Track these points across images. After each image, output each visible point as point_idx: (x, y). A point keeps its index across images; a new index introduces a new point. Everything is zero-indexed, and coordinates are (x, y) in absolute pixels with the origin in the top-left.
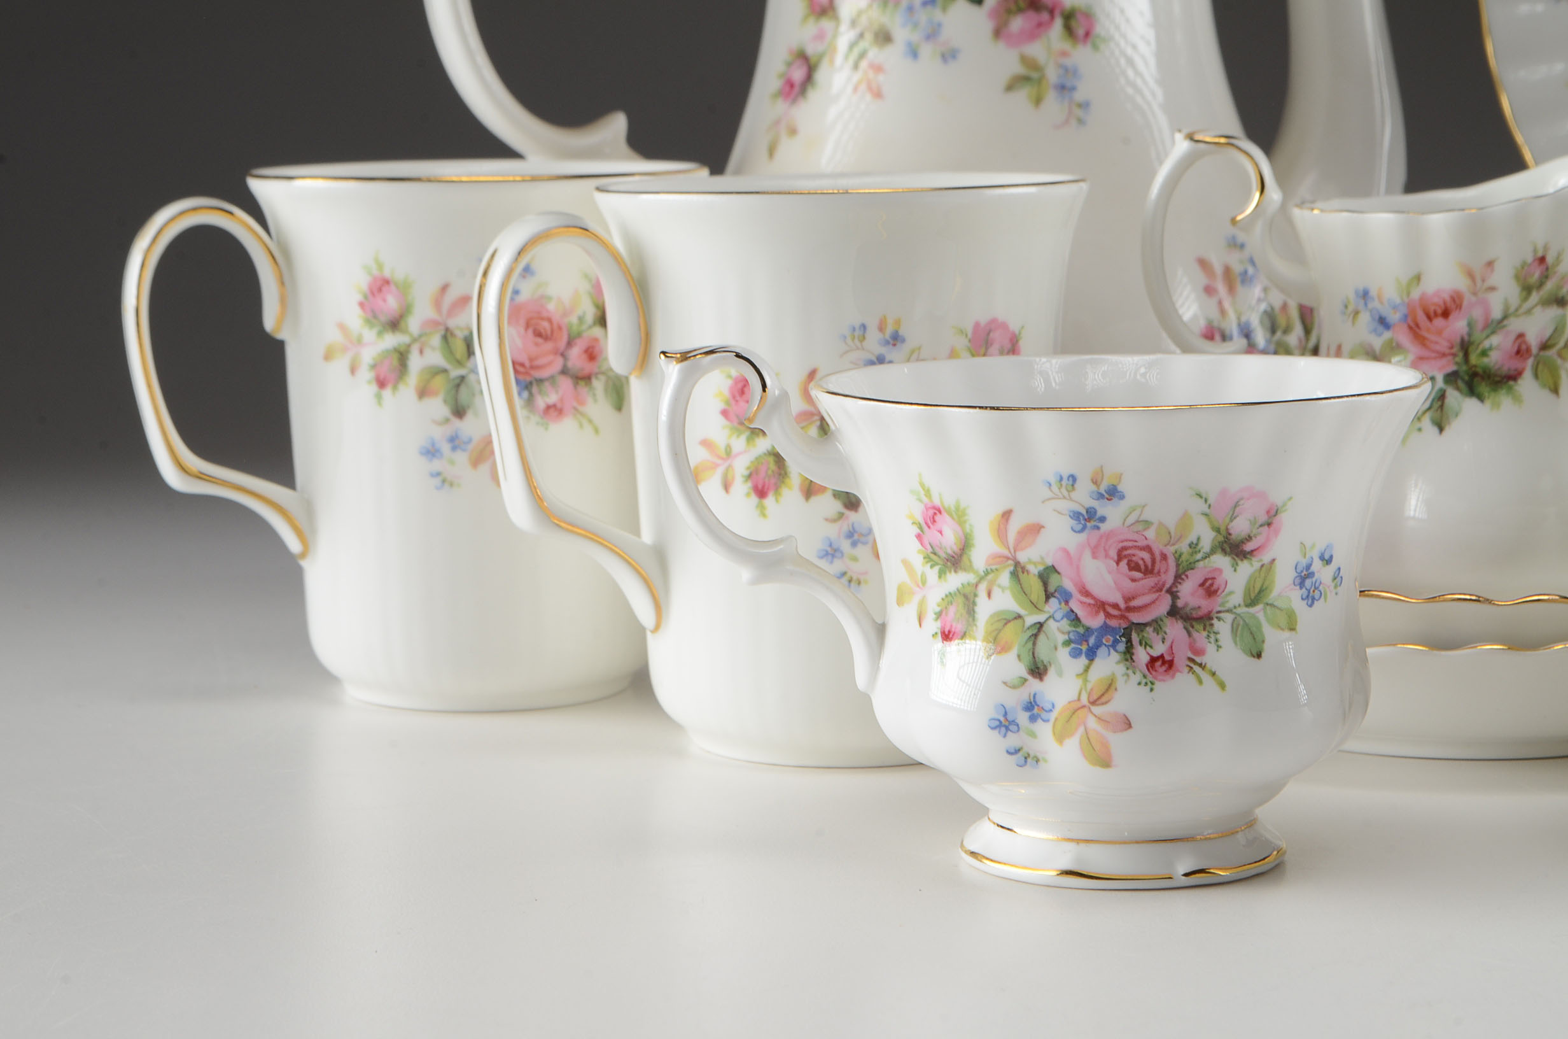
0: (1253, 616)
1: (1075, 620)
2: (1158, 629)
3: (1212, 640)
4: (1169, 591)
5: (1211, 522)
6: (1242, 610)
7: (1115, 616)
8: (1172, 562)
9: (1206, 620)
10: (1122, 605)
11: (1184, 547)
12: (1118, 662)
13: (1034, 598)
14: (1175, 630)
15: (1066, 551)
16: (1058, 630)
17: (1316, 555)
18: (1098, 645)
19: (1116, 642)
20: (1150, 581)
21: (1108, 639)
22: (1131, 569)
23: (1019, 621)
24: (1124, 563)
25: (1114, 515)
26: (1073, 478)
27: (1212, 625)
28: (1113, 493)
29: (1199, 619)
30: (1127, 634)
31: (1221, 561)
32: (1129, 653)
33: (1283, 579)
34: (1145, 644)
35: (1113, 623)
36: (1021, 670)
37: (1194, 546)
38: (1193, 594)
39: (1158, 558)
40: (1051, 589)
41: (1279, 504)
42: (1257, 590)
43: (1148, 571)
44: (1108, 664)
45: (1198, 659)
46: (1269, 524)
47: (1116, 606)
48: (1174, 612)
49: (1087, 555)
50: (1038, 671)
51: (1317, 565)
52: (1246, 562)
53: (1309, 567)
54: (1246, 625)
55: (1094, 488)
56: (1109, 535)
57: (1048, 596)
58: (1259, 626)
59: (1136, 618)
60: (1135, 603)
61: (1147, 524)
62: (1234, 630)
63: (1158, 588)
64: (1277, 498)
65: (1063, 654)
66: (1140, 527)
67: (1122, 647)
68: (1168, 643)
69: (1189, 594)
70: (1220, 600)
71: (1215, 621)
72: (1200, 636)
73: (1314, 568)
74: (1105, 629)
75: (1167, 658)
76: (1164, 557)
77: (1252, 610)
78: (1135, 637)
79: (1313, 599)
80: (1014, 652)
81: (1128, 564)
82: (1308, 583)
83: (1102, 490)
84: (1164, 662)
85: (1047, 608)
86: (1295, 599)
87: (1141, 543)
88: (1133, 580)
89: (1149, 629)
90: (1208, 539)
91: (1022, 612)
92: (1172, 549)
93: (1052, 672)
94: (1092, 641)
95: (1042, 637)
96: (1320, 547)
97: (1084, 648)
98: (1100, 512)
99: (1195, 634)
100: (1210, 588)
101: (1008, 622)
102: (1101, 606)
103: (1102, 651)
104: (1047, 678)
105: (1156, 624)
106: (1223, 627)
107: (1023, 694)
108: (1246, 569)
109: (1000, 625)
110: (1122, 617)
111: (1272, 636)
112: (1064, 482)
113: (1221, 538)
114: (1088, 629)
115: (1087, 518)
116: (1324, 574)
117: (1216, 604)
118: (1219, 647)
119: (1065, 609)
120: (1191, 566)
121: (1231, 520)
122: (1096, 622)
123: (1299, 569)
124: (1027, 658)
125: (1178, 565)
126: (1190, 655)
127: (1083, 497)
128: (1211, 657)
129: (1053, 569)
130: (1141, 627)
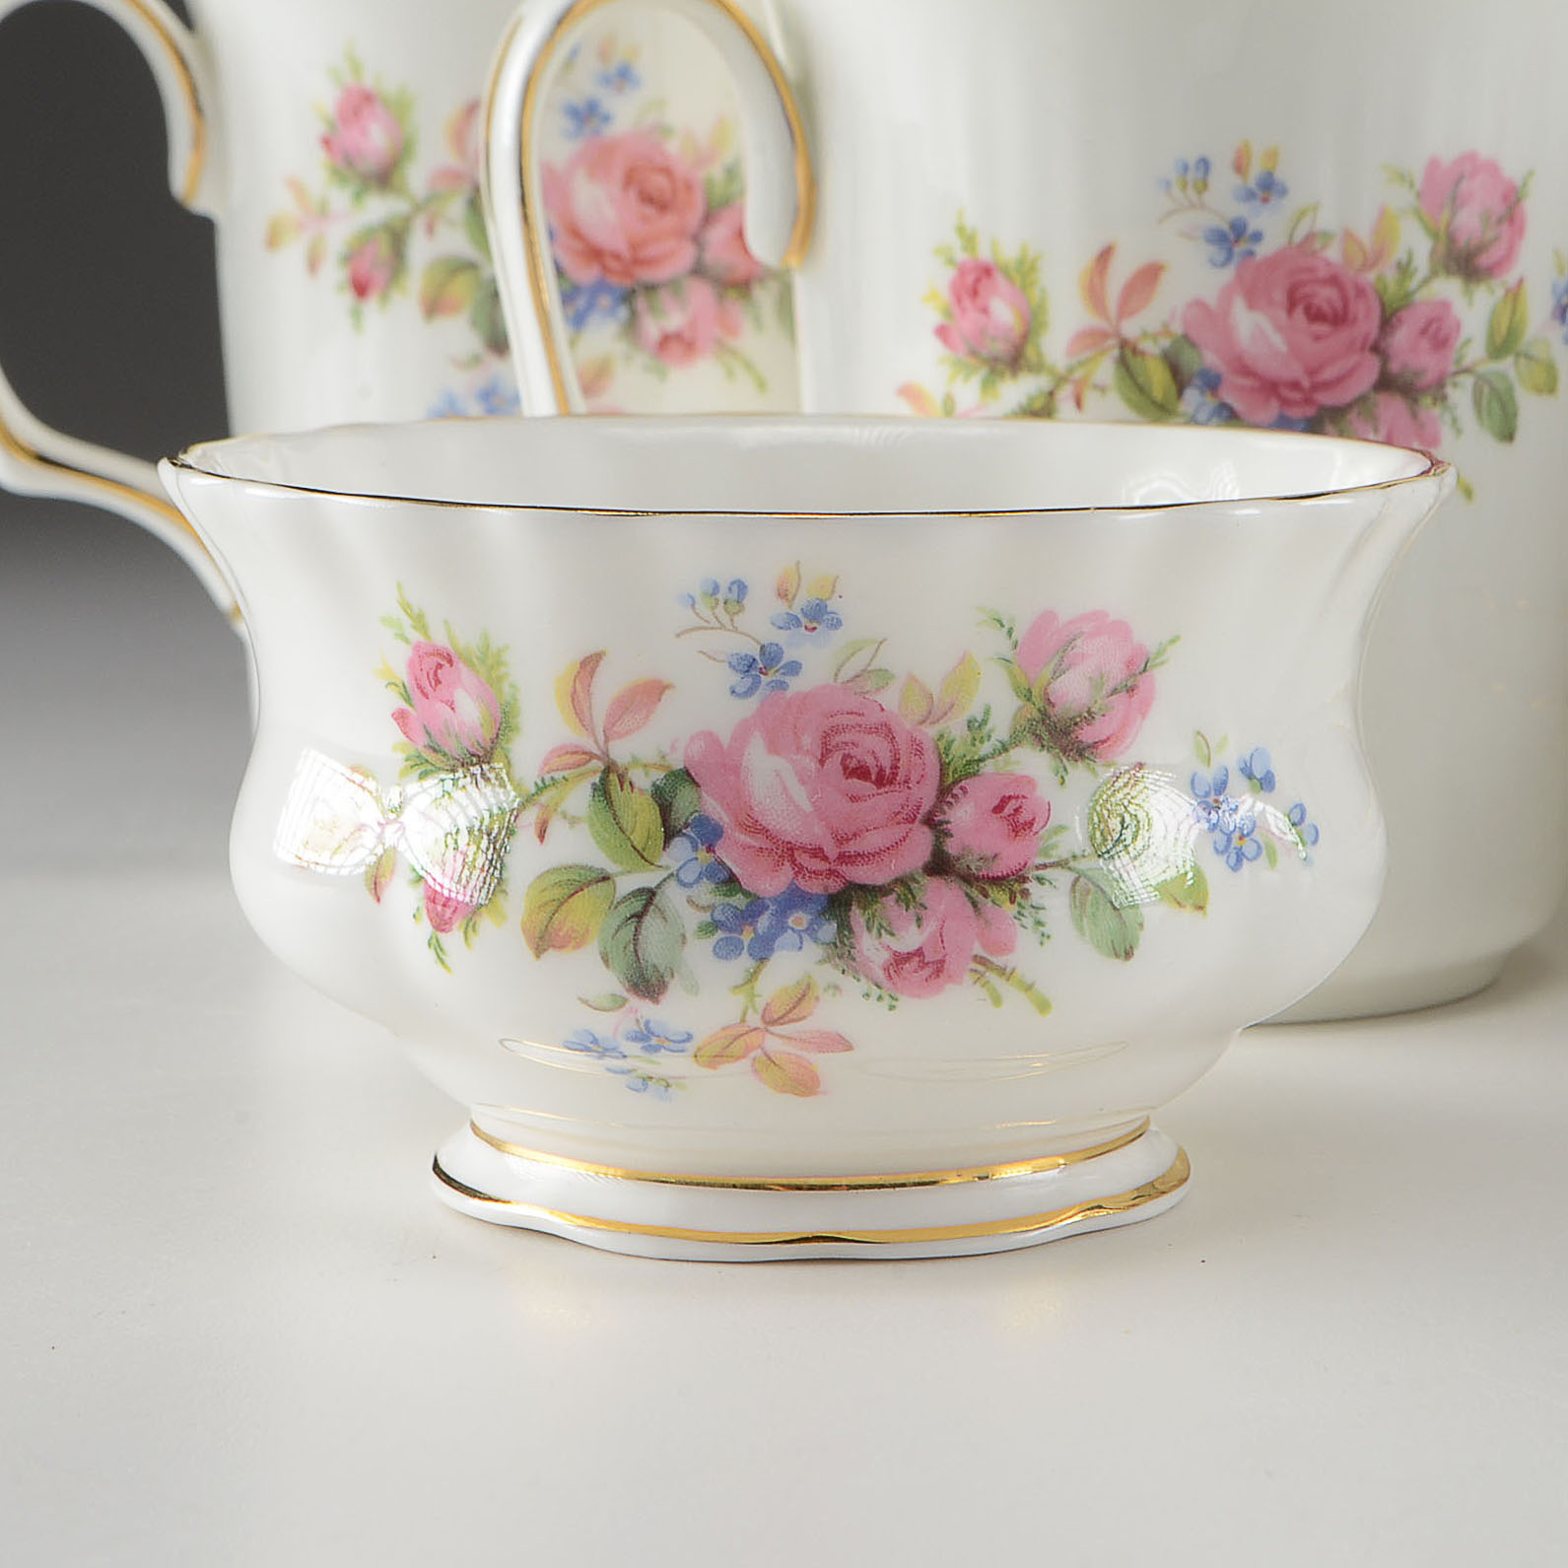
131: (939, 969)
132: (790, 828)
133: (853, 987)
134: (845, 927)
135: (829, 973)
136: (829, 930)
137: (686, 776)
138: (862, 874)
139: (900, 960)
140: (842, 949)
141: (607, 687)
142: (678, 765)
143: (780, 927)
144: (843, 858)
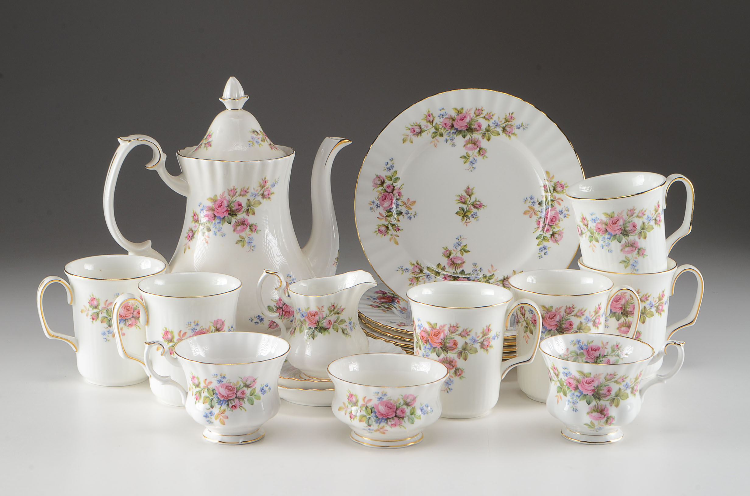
0: (252, 398)
1: (219, 398)
2: (233, 401)
3: (244, 402)
4: (235, 394)
5: (242, 382)
6: (250, 397)
7: (225, 398)
8: (235, 389)
9: (242, 399)
10: (227, 396)
11: (238, 386)
12: (226, 406)
13: (211, 394)
14: (236, 400)
15: (216, 387)
16: (215, 400)
17: (264, 386)
18: (223, 403)
19: (226, 403)
20: (232, 392)
21: (224, 402)
22: (228, 390)
23: (208, 398)
24: (227, 389)
25: (225, 381)
26: (217, 375)
27: (244, 400)
28: (224, 377)
29: (241, 399)
30: (228, 401)
31: (245, 389)
32: (228, 405)
33: (258, 391)
34: (231, 403)
35: (225, 399)
36: (209, 407)
37: (240, 386)
38: (240, 394)
39: (233, 388)
40: (214, 393)
41: (256, 378)
42: (252, 393)
43: (231, 390)
44: (224, 406)
45: (241, 406)
46: (254, 382)
47: (226, 396)
48: (236, 397)
49: (220, 387)
50: (212, 407)
51: (265, 387)
52: (250, 388)
53: (263, 388)
54: (250, 399)
55: (221, 376)
56: (224, 384)
57: (214, 394)
58: (253, 399)
59: (229, 399)
60: (229, 396)
61: (231, 383)
62: (248, 400)
63: (233, 393)
64: (255, 377)
65: (216, 404)
66: (230, 383)
67: (227, 403)
68: (235, 403)
69: (239, 394)
70: (245, 395)
71: (244, 399)
72: (241, 401)
73: (264, 388)
74: (224, 400)
75: (235, 406)
76: (234, 388)
77: (252, 396)
78: (229, 402)
79: (264, 393)
80: (208, 403)
81: (228, 389)
82: (263, 391)
83: (222, 377)
84: (234, 406)
85: (213, 396)
86: (260, 394)
87: (230, 386)
88: (229, 392)
89: (232, 400)
90: (242, 385)
91: (209, 396)
92: (236, 387)
93: (214, 407)
94: (221, 402)
95: (213, 401)
96: (265, 384)
97: (220, 403)
98: (222, 380)
99: (240, 401)
100: (243, 393)
101: (207, 398)
102: (223, 396)
103: (223, 404)
104: (214, 408)
105: (233, 400)
106: (246, 400)
107: (209, 411)
108: (250, 390)
109: (205, 398)
110: (227, 398)
111: (256, 401)
112: (215, 375)
113: (245, 385)
114: (221, 400)
115: (220, 381)
116: (267, 389)
117: (244, 396)
118: (245, 403)
119: (217, 396)
120: (239, 390)
121: (247, 381)
122: (222, 399)
123: (261, 388)
124: (210, 405)
125: (237, 390)
126: (239, 405)
127: (219, 378)
128: (243, 405)
129: (214, 389)
130: (230, 400)
131: (396, 425)
132: (382, 412)
133: (388, 426)
134: (387, 421)
135: (386, 425)
136: (386, 421)
137: (373, 407)
138: (389, 417)
139: (392, 424)
140: (387, 423)
141: (366, 399)
142: (373, 406)
143: (381, 421)
144: (387, 415)
